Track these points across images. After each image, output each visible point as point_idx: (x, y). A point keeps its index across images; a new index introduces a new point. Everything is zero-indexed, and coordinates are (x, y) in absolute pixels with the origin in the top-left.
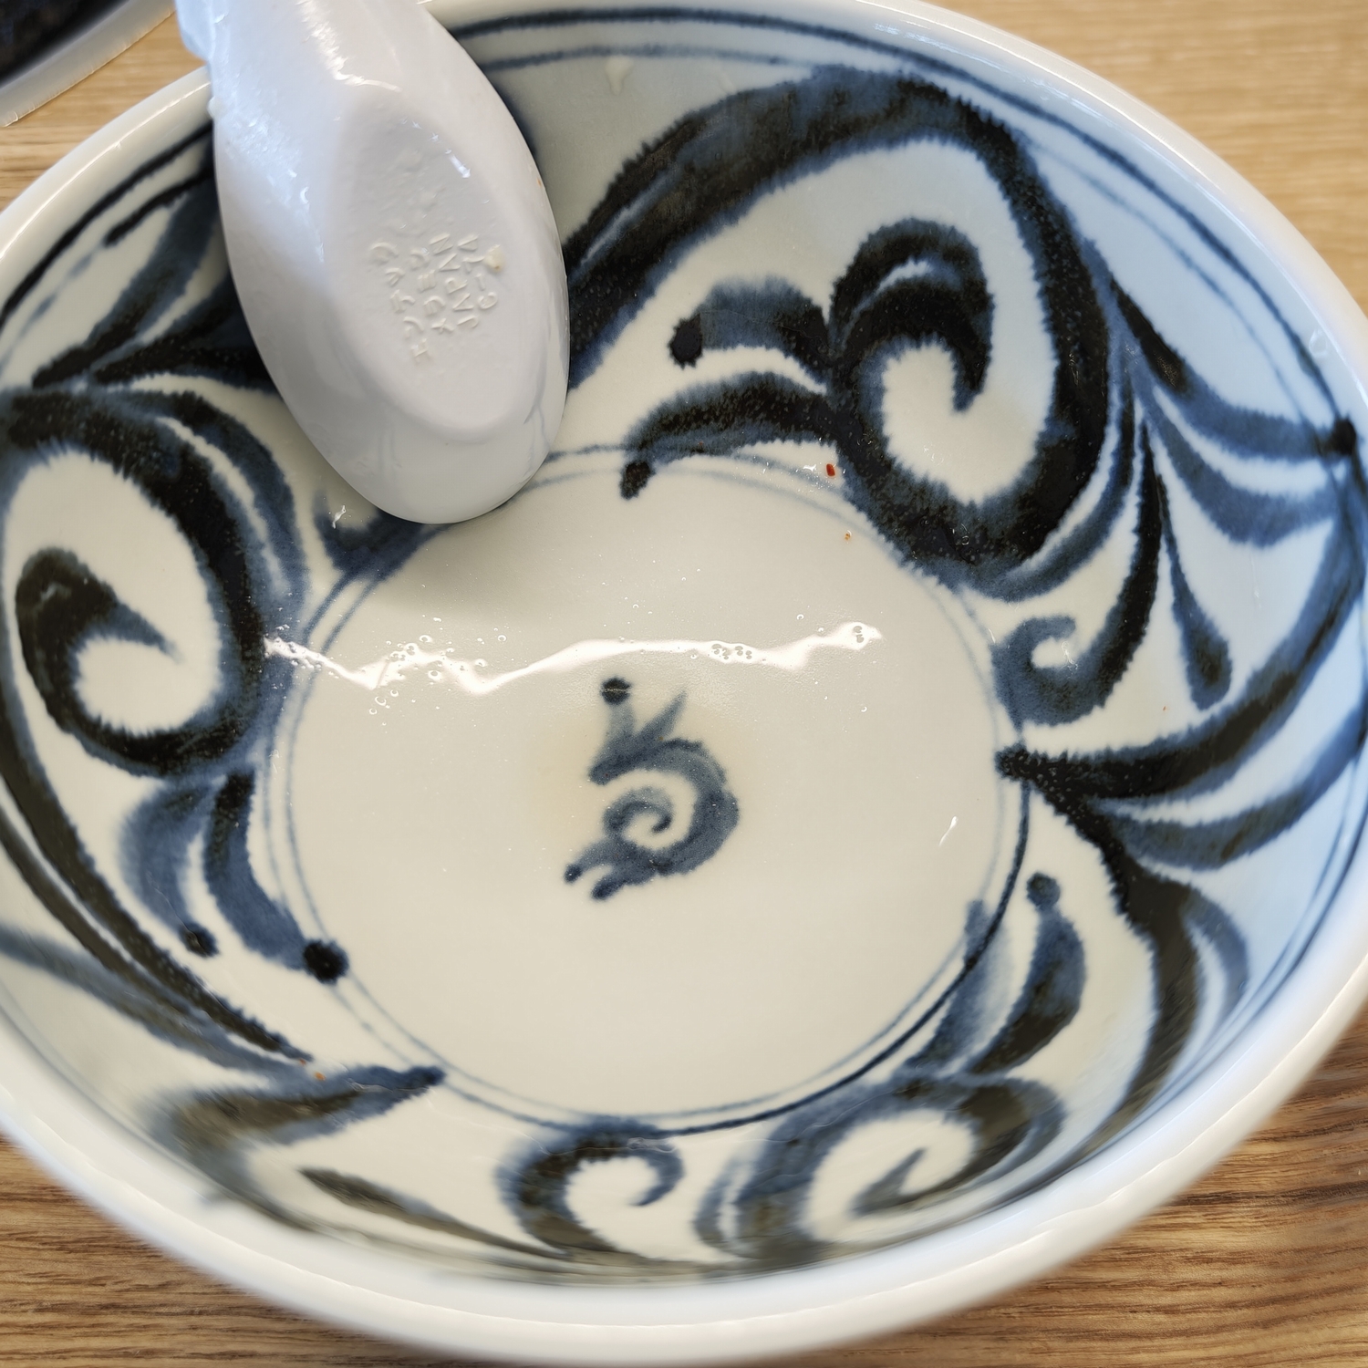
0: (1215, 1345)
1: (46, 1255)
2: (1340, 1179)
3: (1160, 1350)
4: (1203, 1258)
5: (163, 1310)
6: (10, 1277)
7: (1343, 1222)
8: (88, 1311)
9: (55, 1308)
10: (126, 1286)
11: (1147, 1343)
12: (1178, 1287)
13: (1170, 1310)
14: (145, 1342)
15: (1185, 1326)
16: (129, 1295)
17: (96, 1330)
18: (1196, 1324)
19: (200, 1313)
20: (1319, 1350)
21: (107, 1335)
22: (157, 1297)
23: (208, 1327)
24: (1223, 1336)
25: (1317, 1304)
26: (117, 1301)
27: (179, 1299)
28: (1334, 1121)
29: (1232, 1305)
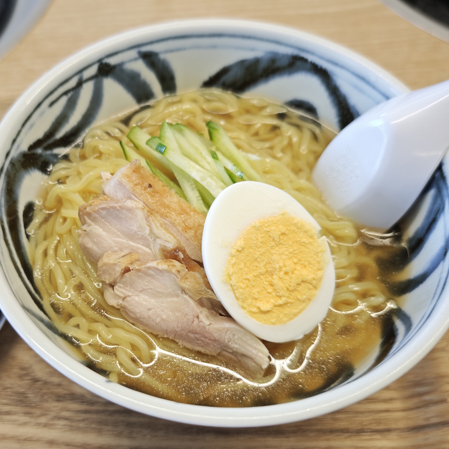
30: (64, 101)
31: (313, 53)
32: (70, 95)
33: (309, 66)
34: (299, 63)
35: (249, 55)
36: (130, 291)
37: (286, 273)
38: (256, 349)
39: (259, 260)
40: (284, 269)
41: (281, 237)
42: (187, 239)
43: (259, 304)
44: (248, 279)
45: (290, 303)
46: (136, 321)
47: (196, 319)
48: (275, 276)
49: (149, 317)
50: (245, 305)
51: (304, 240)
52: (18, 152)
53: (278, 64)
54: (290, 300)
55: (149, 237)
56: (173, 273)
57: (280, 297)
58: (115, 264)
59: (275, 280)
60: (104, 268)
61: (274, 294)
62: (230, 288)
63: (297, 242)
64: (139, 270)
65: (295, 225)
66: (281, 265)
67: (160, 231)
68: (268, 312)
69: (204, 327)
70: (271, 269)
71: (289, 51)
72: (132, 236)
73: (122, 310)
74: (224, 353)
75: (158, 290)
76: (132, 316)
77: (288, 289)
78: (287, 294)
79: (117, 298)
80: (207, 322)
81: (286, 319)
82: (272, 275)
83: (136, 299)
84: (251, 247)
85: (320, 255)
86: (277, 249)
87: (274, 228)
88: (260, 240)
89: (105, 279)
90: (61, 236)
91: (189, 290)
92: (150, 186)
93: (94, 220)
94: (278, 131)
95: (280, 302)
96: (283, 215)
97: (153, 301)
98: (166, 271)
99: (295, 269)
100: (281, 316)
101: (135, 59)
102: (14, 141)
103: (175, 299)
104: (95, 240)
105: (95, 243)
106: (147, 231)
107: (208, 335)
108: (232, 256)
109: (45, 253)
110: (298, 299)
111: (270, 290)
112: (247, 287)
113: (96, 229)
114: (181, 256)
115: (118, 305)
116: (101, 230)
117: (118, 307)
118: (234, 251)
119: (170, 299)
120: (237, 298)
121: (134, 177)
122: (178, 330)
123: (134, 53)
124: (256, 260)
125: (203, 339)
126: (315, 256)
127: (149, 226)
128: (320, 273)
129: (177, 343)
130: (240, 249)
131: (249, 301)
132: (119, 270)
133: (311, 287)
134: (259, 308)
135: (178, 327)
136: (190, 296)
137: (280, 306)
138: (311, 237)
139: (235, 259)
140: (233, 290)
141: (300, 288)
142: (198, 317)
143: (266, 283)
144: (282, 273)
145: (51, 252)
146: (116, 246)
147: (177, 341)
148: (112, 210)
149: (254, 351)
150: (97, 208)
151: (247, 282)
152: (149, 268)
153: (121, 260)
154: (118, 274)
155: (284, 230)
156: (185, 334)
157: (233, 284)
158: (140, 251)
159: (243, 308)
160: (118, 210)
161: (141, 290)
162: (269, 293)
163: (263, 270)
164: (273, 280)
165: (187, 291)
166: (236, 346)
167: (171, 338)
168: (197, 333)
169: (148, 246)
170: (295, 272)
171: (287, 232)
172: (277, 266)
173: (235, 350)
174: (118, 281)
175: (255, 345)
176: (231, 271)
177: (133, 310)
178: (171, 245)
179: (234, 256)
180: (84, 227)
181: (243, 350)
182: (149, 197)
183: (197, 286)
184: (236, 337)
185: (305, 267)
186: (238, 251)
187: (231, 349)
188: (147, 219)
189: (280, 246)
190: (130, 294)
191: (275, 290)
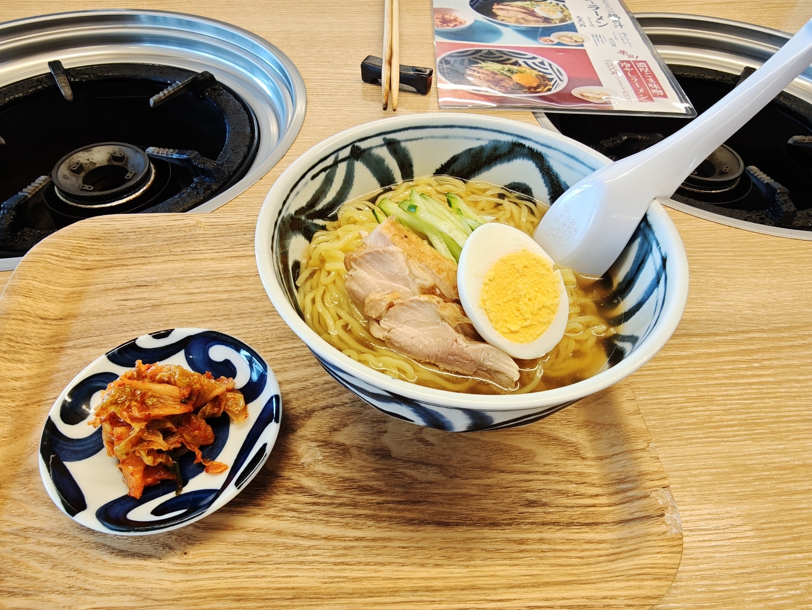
0: (597, 567)
1: (230, 546)
2: (630, 517)
3: (580, 569)
4: (589, 542)
5: (268, 563)
6: (218, 554)
7: (633, 530)
8: (243, 564)
9: (234, 563)
10: (256, 556)
11: (576, 567)
12: (584, 550)
13: (582, 558)
14: (262, 573)
15: (588, 562)
16: (257, 559)
17: (246, 570)
18: (591, 562)
19: (280, 564)
20: (629, 568)
21: (250, 571)
22: (266, 559)
23: (282, 568)
24: (599, 565)
25: (627, 554)
26: (253, 561)
27: (273, 559)
28: (627, 500)
29: (601, 556)
30: (323, 175)
31: (530, 140)
32: (328, 171)
33: (526, 151)
34: (518, 149)
35: (475, 144)
36: (394, 324)
37: (530, 300)
38: (507, 365)
39: (507, 288)
40: (527, 296)
41: (524, 269)
42: (441, 280)
43: (509, 326)
44: (499, 305)
45: (534, 325)
46: (402, 349)
47: (455, 343)
48: (520, 302)
49: (413, 345)
50: (497, 326)
51: (543, 272)
52: (287, 213)
53: (500, 151)
54: (534, 323)
55: (409, 278)
56: (434, 304)
57: (526, 320)
58: (381, 300)
59: (521, 305)
60: (371, 304)
61: (521, 317)
62: (485, 312)
63: (537, 274)
64: (402, 304)
65: (535, 259)
66: (526, 292)
67: (418, 272)
68: (517, 332)
69: (462, 349)
70: (517, 296)
71: (509, 139)
72: (393, 277)
73: (386, 342)
74: (479, 371)
75: (420, 320)
76: (397, 345)
77: (532, 313)
78: (531, 317)
79: (383, 330)
80: (465, 345)
81: (531, 339)
82: (518, 302)
83: (400, 329)
84: (500, 277)
85: (556, 285)
86: (521, 279)
87: (518, 261)
88: (507, 271)
89: (372, 314)
90: (326, 286)
91: (449, 317)
92: (406, 237)
93: (360, 265)
94: (500, 207)
95: (527, 324)
96: (524, 251)
97: (416, 330)
98: (427, 302)
99: (537, 297)
100: (527, 336)
101: (381, 146)
102: (285, 203)
103: (436, 327)
104: (361, 283)
105: (360, 286)
106: (407, 272)
107: (465, 356)
108: (486, 284)
109: (313, 301)
110: (540, 322)
111: (517, 314)
112: (499, 311)
113: (361, 272)
114: (438, 292)
115: (384, 337)
116: (366, 273)
117: (384, 339)
118: (486, 281)
119: (431, 327)
120: (491, 321)
121: (393, 229)
122: (439, 353)
123: (379, 140)
124: (505, 288)
125: (461, 360)
126: (552, 286)
127: (409, 268)
128: (556, 300)
129: (438, 366)
130: (492, 279)
131: (501, 323)
132: (384, 305)
133: (550, 311)
134: (509, 329)
135: (439, 351)
136: (448, 323)
137: (526, 327)
138: (548, 270)
139: (487, 287)
140: (487, 314)
141: (541, 312)
142: (456, 341)
143: (513, 308)
144: (526, 300)
145: (318, 299)
146: (379, 287)
147: (438, 364)
148: (376, 254)
149: (506, 367)
150: (362, 254)
151: (498, 306)
152: (412, 301)
153: (386, 296)
154: (384, 309)
155: (526, 264)
156: (445, 357)
157: (487, 308)
158: (401, 291)
159: (496, 329)
160: (381, 254)
161: (404, 321)
162: (517, 316)
163: (511, 297)
164: (519, 306)
165: (446, 319)
166: (490, 364)
167: (432, 362)
168: (456, 355)
169: (408, 286)
170: (537, 299)
171: (528, 266)
172: (522, 293)
173: (489, 367)
174: (383, 315)
175: (506, 361)
176: (485, 297)
177: (398, 340)
178: (429, 282)
179: (487, 285)
180: (350, 273)
181: (496, 367)
182: (406, 245)
183: (455, 314)
184: (490, 355)
185: (544, 295)
186: (490, 280)
187: (486, 367)
188: (407, 261)
189: (524, 277)
190: (394, 326)
191: (521, 314)
